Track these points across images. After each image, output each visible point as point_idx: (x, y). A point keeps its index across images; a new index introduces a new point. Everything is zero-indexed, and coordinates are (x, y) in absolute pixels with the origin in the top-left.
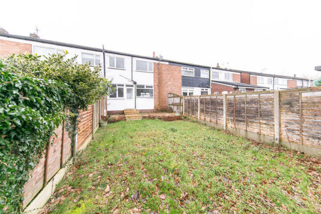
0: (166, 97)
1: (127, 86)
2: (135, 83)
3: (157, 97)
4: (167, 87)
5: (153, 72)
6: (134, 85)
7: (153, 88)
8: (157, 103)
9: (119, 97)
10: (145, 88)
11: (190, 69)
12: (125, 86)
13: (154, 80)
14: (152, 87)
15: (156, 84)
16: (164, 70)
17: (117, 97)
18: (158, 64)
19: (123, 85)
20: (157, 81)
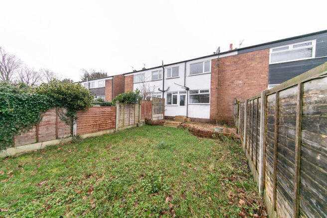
0: (231, 104)
1: (180, 93)
2: (188, 89)
3: (215, 103)
4: (233, 89)
5: (210, 72)
6: (187, 91)
7: (209, 93)
8: (215, 112)
9: (173, 103)
10: (199, 93)
11: (294, 47)
12: (178, 93)
13: (212, 82)
14: (207, 91)
15: (215, 87)
16: (229, 66)
17: (172, 104)
18: (219, 60)
19: (177, 93)
20: (216, 83)
